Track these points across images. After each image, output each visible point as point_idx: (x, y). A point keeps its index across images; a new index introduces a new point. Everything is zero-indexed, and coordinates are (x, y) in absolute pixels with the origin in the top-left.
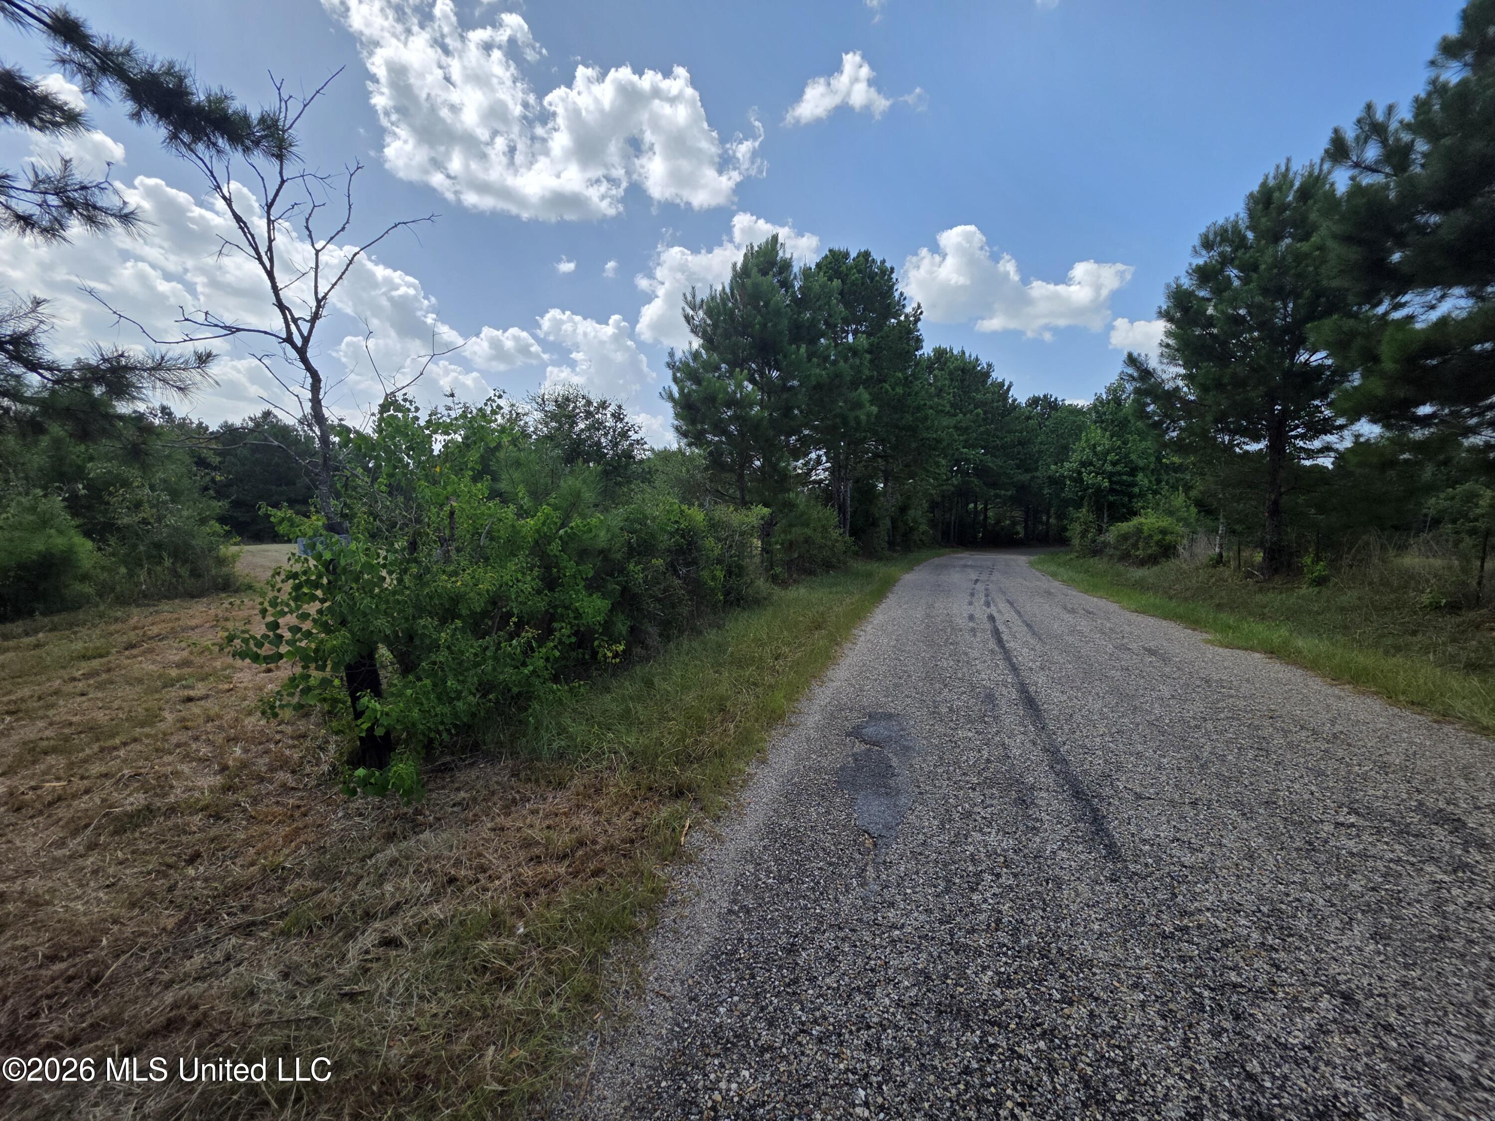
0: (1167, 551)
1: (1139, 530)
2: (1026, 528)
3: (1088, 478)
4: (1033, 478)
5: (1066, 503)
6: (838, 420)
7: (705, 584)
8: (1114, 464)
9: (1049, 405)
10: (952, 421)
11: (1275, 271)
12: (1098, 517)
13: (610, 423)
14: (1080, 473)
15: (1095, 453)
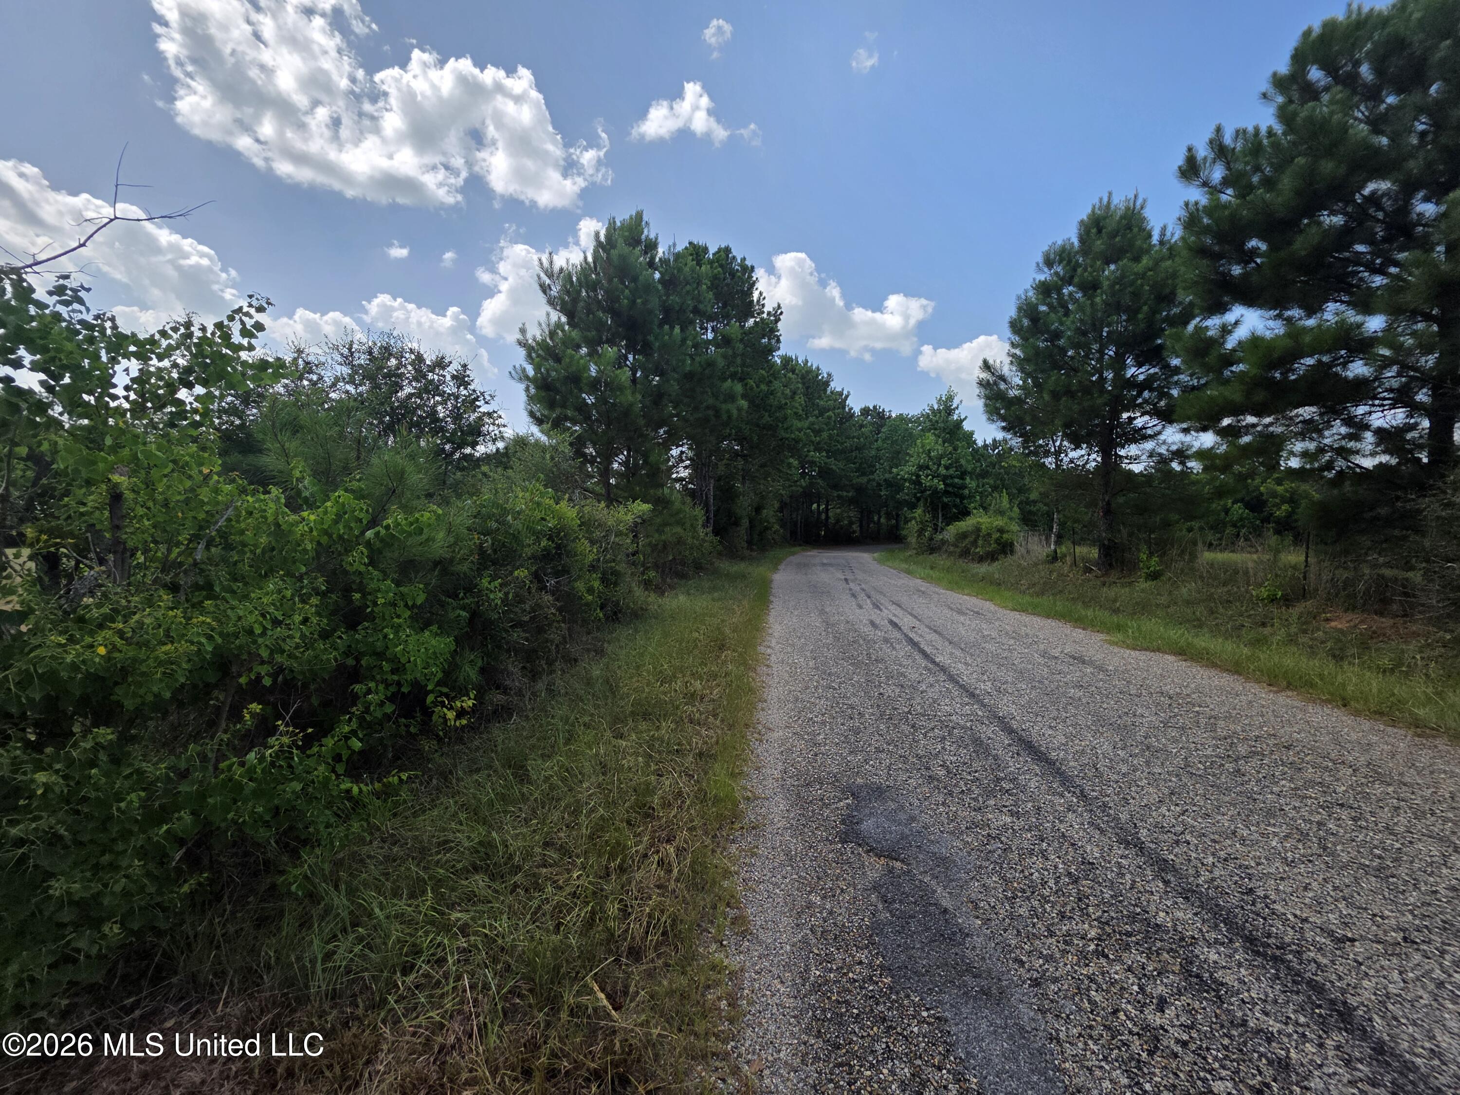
0: (1005, 548)
1: (978, 529)
2: (861, 526)
3: (926, 481)
4: (869, 481)
5: (900, 504)
6: (711, 412)
7: (580, 598)
8: (947, 468)
9: (876, 416)
10: (806, 424)
11: (1117, 287)
12: (934, 517)
13: (450, 388)
14: (918, 476)
15: (930, 457)
